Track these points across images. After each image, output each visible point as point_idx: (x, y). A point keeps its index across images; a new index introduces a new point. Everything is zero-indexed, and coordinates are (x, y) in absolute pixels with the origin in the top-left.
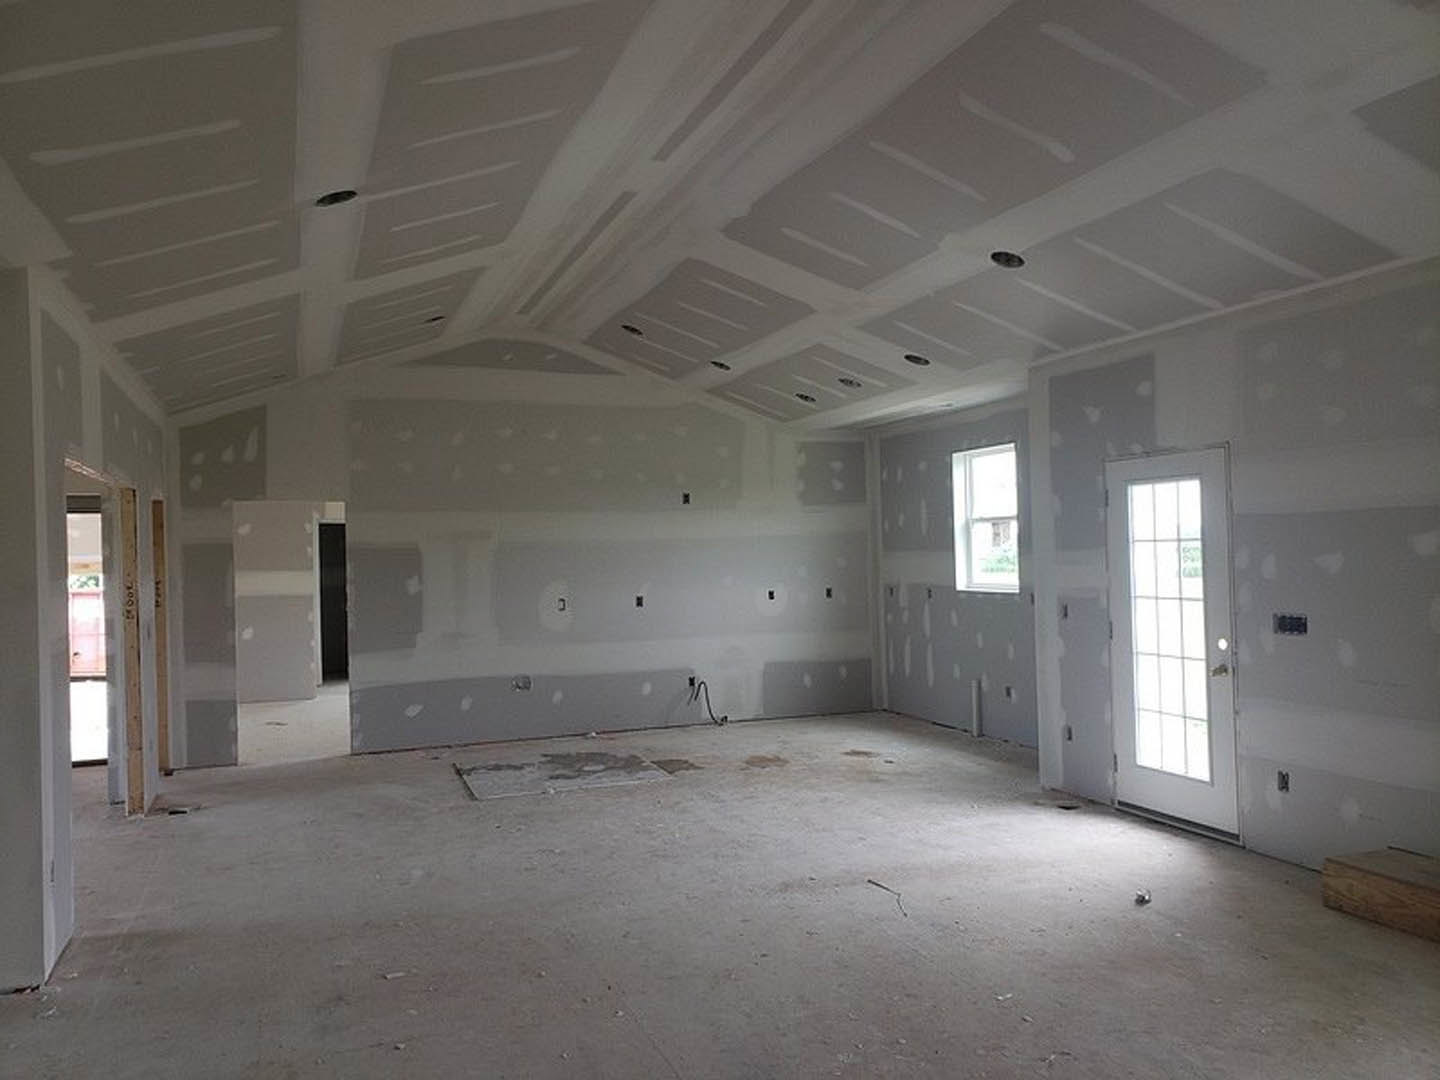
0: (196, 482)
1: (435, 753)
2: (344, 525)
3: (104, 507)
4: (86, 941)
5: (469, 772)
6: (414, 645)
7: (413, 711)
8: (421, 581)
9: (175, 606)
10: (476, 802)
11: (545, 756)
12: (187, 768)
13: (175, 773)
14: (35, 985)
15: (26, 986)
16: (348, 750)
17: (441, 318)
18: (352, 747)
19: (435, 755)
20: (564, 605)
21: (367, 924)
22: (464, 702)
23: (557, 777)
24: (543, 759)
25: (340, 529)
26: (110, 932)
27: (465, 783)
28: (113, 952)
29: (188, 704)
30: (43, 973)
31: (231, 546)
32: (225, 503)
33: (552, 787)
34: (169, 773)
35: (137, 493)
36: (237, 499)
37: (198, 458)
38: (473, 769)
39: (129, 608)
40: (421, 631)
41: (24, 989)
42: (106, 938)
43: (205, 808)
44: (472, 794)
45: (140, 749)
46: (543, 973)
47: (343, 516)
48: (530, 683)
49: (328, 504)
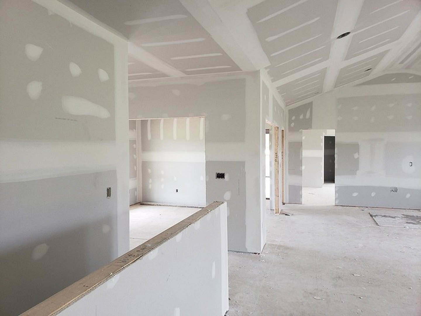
0: (292, 125)
1: (362, 209)
2: (334, 137)
3: (270, 132)
4: (269, 244)
5: (375, 216)
6: (356, 174)
7: (355, 194)
8: (359, 155)
9: (286, 158)
10: (378, 226)
11: (403, 215)
12: (288, 203)
13: (285, 204)
14: (259, 253)
15: (257, 252)
16: (334, 204)
17: (371, 69)
18: (335, 203)
19: (363, 209)
20: (412, 164)
21: (345, 257)
22: (372, 193)
23: (409, 223)
24: (402, 216)
25: (333, 138)
26: (274, 243)
27: (374, 219)
28: (276, 249)
29: (289, 186)
30: (261, 250)
31: (302, 143)
32: (301, 130)
33: (408, 226)
34: (284, 204)
35: (279, 128)
36: (303, 129)
37: (293, 118)
38: (377, 215)
39: (276, 159)
40: (358, 170)
41: (256, 253)
42: (273, 245)
43: (294, 215)
44: (377, 224)
45: (278, 196)
46: (411, 288)
47: (335, 134)
48: (397, 190)
49: (328, 130)
